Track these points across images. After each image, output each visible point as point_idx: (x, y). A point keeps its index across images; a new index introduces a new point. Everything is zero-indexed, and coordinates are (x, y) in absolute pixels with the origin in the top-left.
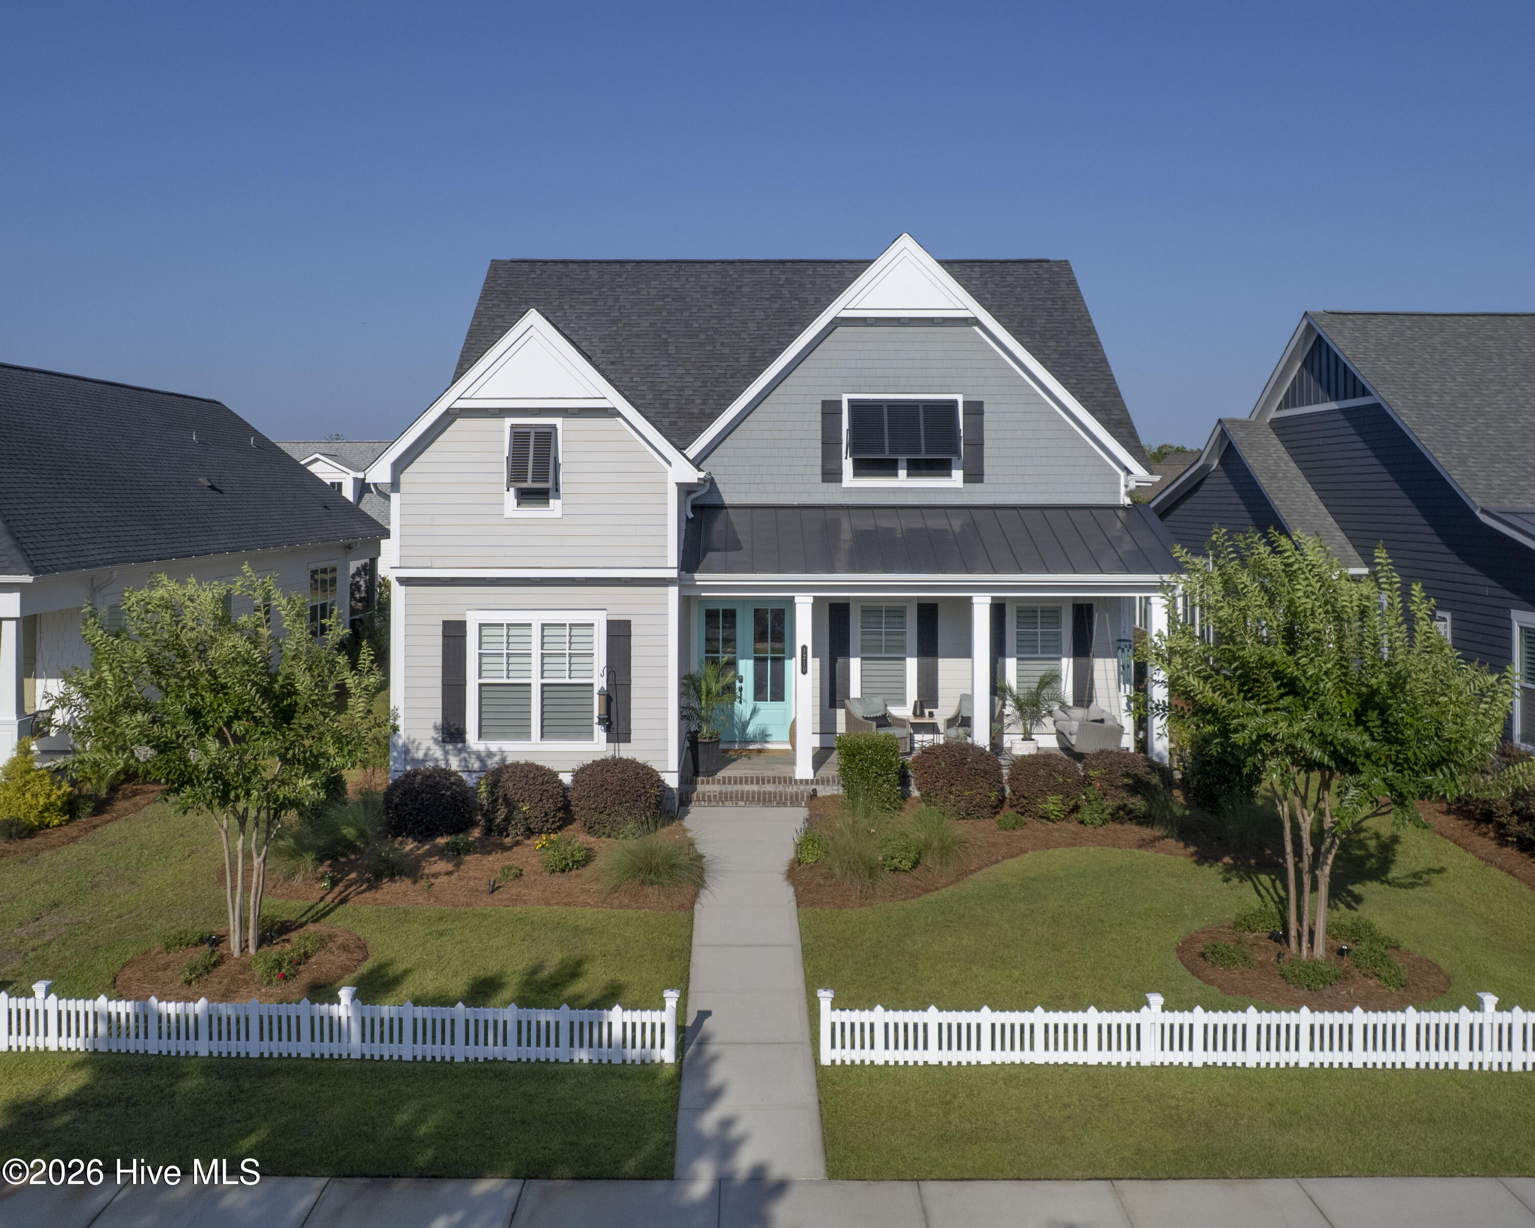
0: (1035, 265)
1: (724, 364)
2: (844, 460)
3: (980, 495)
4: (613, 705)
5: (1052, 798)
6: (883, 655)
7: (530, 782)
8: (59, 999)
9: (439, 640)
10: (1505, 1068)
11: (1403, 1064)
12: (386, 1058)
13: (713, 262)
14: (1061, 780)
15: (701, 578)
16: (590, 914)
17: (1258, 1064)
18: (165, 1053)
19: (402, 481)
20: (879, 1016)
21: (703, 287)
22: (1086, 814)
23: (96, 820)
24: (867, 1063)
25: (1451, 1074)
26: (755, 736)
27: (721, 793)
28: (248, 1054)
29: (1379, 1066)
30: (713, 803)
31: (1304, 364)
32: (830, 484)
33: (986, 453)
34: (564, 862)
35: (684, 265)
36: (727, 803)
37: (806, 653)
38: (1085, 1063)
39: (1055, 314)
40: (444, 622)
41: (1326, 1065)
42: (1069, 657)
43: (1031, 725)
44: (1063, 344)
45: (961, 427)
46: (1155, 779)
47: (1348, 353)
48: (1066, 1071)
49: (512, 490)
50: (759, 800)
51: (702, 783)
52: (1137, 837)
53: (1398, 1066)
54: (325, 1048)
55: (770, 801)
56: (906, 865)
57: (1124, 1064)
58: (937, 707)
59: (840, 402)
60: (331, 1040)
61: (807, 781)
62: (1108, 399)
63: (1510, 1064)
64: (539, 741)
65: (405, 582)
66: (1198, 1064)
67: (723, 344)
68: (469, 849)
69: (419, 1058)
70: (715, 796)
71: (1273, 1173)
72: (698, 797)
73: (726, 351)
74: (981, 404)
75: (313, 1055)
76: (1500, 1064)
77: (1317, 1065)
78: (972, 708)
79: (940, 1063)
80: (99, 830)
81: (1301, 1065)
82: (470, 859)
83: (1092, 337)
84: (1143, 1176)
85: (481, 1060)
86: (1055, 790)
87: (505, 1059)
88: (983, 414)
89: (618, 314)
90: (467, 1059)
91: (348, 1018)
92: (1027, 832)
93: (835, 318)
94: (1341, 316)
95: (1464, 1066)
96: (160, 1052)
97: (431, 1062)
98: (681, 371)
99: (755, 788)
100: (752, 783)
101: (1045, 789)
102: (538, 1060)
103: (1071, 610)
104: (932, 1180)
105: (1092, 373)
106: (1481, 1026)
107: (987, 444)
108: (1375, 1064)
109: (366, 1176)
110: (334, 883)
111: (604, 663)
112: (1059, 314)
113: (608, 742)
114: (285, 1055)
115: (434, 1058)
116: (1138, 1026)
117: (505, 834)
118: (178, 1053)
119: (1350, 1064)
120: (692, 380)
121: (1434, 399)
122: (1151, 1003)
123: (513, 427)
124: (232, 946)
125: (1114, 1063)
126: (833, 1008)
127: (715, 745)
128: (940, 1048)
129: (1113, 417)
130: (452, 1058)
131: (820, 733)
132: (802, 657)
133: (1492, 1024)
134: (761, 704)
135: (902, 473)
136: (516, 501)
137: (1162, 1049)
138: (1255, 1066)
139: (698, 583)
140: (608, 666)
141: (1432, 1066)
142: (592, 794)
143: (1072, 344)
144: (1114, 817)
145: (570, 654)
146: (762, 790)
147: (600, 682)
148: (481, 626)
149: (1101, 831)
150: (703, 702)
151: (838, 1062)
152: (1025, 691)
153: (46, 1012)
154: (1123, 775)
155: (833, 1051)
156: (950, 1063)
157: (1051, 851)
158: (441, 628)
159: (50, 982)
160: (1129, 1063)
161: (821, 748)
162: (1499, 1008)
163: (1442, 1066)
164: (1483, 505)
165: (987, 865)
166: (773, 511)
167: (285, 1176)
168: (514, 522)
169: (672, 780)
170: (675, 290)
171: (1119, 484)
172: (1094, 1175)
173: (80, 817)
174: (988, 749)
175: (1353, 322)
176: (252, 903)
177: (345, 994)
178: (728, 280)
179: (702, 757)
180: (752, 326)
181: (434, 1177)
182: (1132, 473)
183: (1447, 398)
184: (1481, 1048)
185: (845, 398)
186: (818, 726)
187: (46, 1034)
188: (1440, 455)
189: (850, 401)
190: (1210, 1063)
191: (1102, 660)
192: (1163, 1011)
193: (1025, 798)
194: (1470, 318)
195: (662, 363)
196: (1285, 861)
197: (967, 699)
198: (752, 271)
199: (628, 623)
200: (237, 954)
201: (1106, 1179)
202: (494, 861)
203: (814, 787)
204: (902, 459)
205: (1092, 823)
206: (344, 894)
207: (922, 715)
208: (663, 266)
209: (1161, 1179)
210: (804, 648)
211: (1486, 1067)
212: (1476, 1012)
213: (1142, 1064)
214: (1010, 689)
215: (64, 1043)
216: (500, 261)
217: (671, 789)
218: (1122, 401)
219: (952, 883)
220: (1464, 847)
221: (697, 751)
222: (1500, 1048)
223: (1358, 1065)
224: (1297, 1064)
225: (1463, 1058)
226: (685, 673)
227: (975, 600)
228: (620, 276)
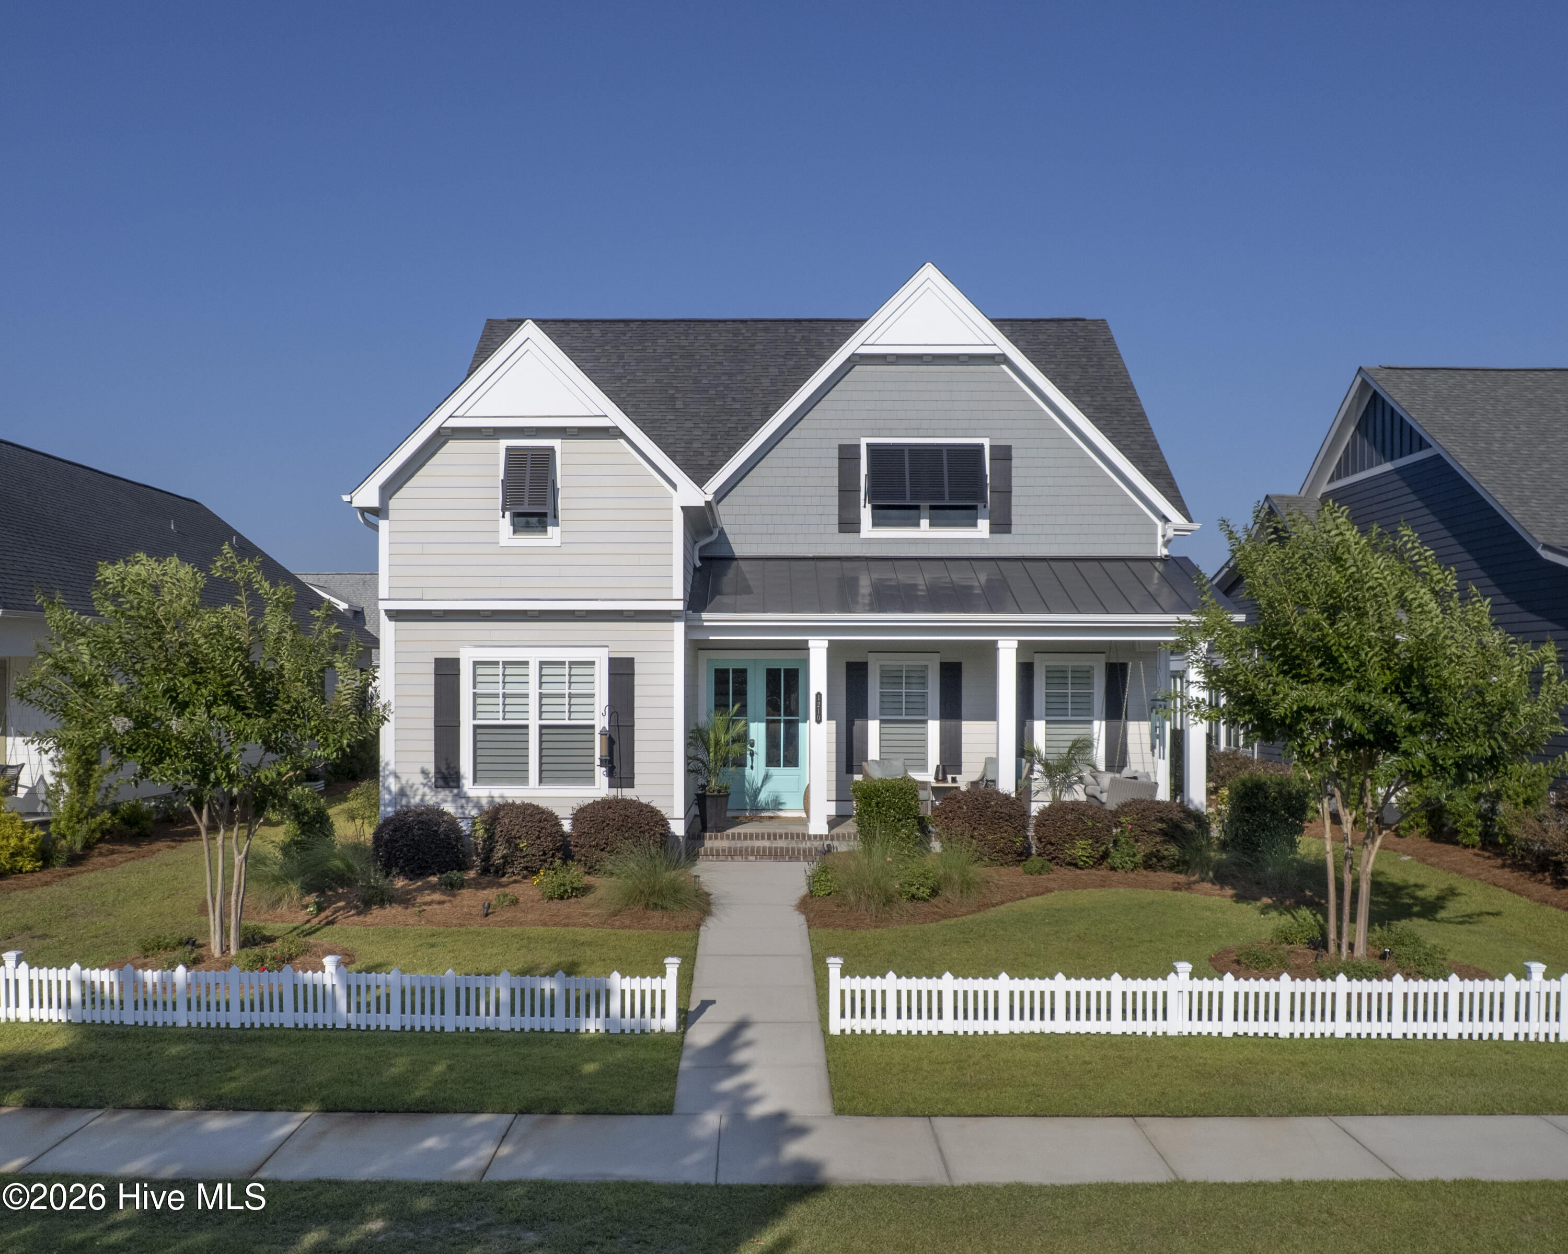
0: (1070, 324)
1: (735, 418)
2: (862, 509)
3: (1007, 546)
4: (616, 748)
5: (1080, 843)
6: (904, 717)
7: (528, 819)
8: (31, 968)
9: (431, 679)
10: (1552, 1039)
11: (1445, 1035)
12: (373, 1027)
13: (725, 321)
14: (1090, 824)
15: (709, 618)
16: (588, 934)
17: (1292, 1034)
18: (141, 1023)
19: (390, 507)
20: (891, 983)
21: (713, 345)
22: (1116, 858)
23: (70, 870)
24: (879, 1032)
25: (1497, 1044)
26: (767, 804)
27: (730, 848)
28: (228, 1024)
29: (1420, 1037)
30: (721, 858)
31: (1358, 428)
32: (847, 535)
33: (1014, 501)
34: (562, 888)
35: (692, 324)
36: (736, 858)
37: (821, 701)
38: (1108, 1033)
39: (1090, 370)
40: (436, 660)
41: (1364, 1036)
42: (1100, 720)
43: (1061, 791)
44: (1099, 399)
45: (988, 472)
46: (1191, 826)
47: (1404, 404)
48: (1088, 1039)
49: (507, 514)
50: (770, 855)
51: (711, 838)
52: (1171, 881)
53: (1440, 1037)
54: (309, 1019)
55: (782, 855)
56: (924, 892)
57: (1149, 1034)
58: (960, 773)
59: (858, 447)
60: (315, 1010)
61: (821, 836)
62: (1145, 451)
63: (1557, 1035)
64: (537, 787)
65: (395, 615)
66: (1228, 1033)
67: (734, 399)
68: (462, 885)
69: (408, 1028)
70: (724, 851)
71: (1305, 1112)
72: (706, 851)
73: (737, 406)
74: (1009, 448)
75: (296, 1025)
76: (1547, 1035)
77: (1354, 1036)
78: (997, 772)
79: (956, 1032)
80: (75, 877)
81: (1337, 1036)
82: (466, 892)
83: (1129, 392)
84: (1167, 1114)
85: (472, 1030)
86: (1083, 835)
87: (497, 1029)
88: (1010, 459)
89: (622, 371)
90: (457, 1029)
91: (333, 986)
92: (1052, 876)
93: (853, 354)
94: (1399, 371)
95: (1509, 1037)
96: (136, 1023)
97: (420, 1032)
98: (689, 424)
99: (766, 843)
100: (763, 838)
101: (1073, 833)
102: (532, 1030)
103: (1104, 668)
104: (944, 1116)
105: (1129, 426)
106: (1528, 994)
107: (1015, 491)
108: (1415, 1035)
109: (350, 1111)
110: (320, 908)
111: (605, 701)
112: (1094, 370)
113: (610, 787)
114: (267, 1025)
115: (423, 1028)
116: (1165, 994)
117: (500, 872)
118: (155, 1023)
119: (1389, 1035)
120: (700, 433)
121: (1496, 446)
122: (1179, 970)
123: (508, 449)
124: (212, 947)
125: (1139, 1033)
126: (843, 976)
127: (724, 799)
128: (956, 1017)
129: (1150, 468)
130: (442, 1028)
131: (836, 801)
132: (817, 705)
133: (1539, 993)
134: (773, 770)
135: (925, 523)
136: (512, 528)
137: (1190, 1019)
138: (1288, 1036)
139: (706, 624)
140: (610, 705)
141: (1476, 1037)
142: (593, 831)
143: (1109, 399)
144: (1147, 866)
145: (570, 694)
146: (774, 846)
147: (601, 722)
148: (476, 663)
149: (1132, 875)
150: (712, 755)
151: (848, 1032)
152: (1055, 757)
153: (17, 981)
154: (1156, 820)
155: (843, 1020)
156: (966, 1033)
157: (1079, 891)
158: (433, 665)
159: (20, 952)
160: (1154, 1033)
161: (837, 816)
162: (1547, 977)
163: (1485, 1037)
164: (1545, 541)
165: (1010, 900)
166: (786, 562)
167: (265, 1111)
168: (509, 550)
169: (678, 828)
170: (683, 348)
171: (1156, 534)
172: (1115, 1112)
173: (54, 866)
174: (1013, 795)
175: (1410, 376)
176: (233, 903)
177: (329, 962)
178: (741, 338)
179: (710, 812)
180: (766, 382)
181: (422, 1112)
182: (1169, 521)
183: (1510, 445)
184: (1527, 1019)
185: (864, 442)
186: (834, 792)
187: (17, 1005)
188: (1500, 496)
189: (868, 445)
190: (1241, 1033)
191: (1136, 723)
192: (1191, 978)
193: (1052, 844)
194: (1537, 373)
195: (668, 417)
196: (1327, 901)
197: (992, 762)
198: (766, 330)
199: (631, 661)
200: (217, 953)
201: (1126, 1116)
202: (490, 894)
203: (829, 842)
204: (925, 504)
205: (1123, 867)
206: (331, 918)
207: (944, 780)
208: (672, 325)
209: (1186, 1116)
210: (819, 696)
211: (1532, 1038)
212: (1523, 980)
213: (1169, 1034)
214: (1039, 753)
215: (36, 1014)
216: (496, 321)
217: (677, 837)
218: (1161, 453)
219: (973, 912)
220: (1519, 893)
221: (705, 805)
222: (1547, 1019)
223: (1397, 1035)
224: (1332, 1034)
225: (1508, 1029)
226: (693, 727)
227: (1000, 644)
228: (625, 334)
